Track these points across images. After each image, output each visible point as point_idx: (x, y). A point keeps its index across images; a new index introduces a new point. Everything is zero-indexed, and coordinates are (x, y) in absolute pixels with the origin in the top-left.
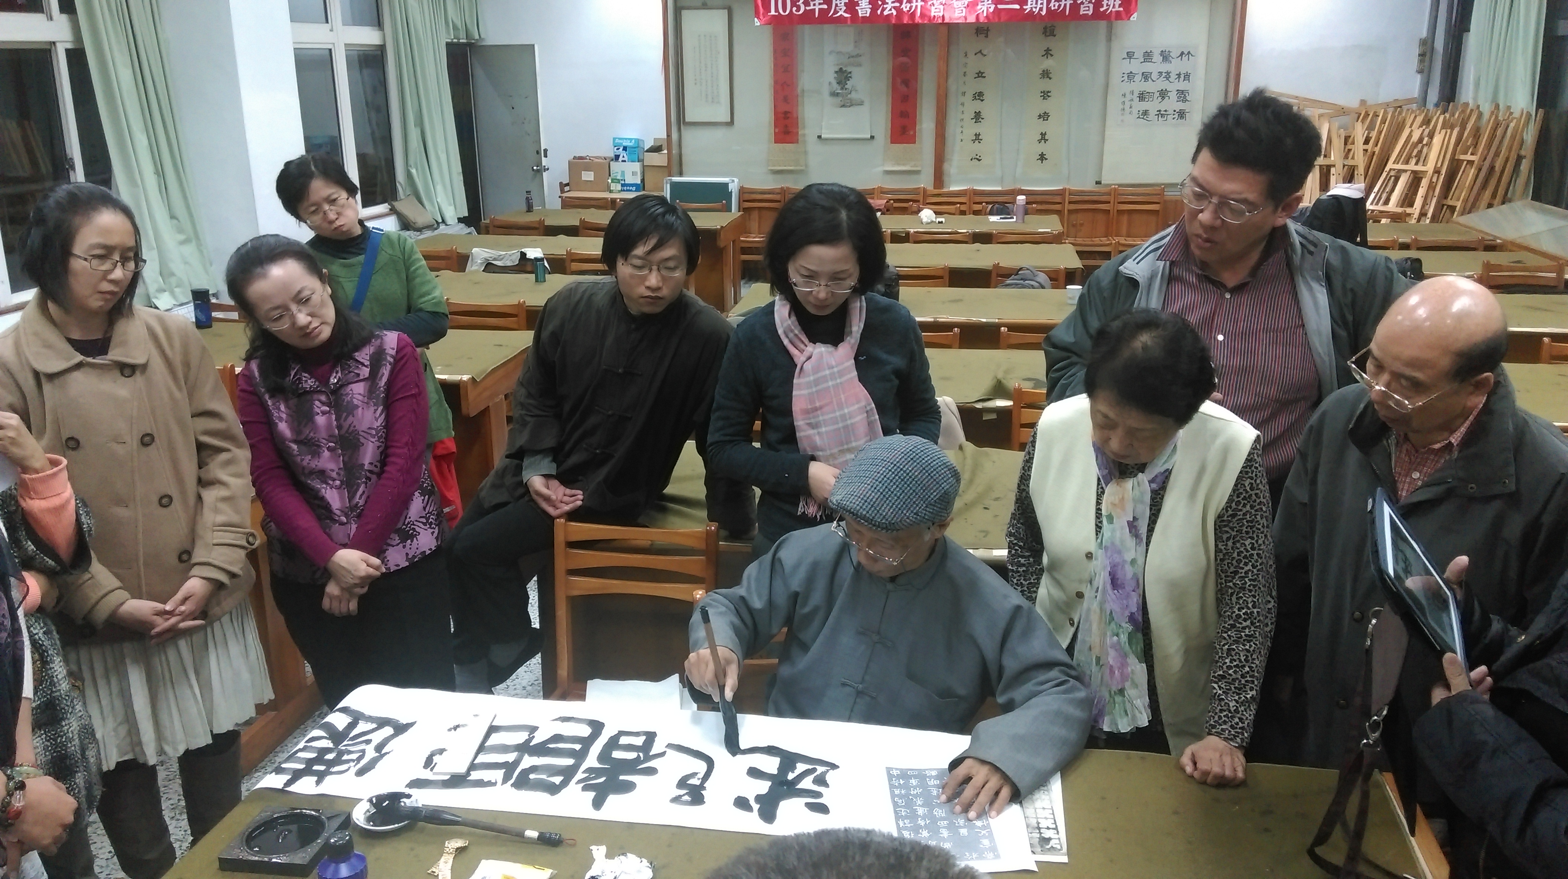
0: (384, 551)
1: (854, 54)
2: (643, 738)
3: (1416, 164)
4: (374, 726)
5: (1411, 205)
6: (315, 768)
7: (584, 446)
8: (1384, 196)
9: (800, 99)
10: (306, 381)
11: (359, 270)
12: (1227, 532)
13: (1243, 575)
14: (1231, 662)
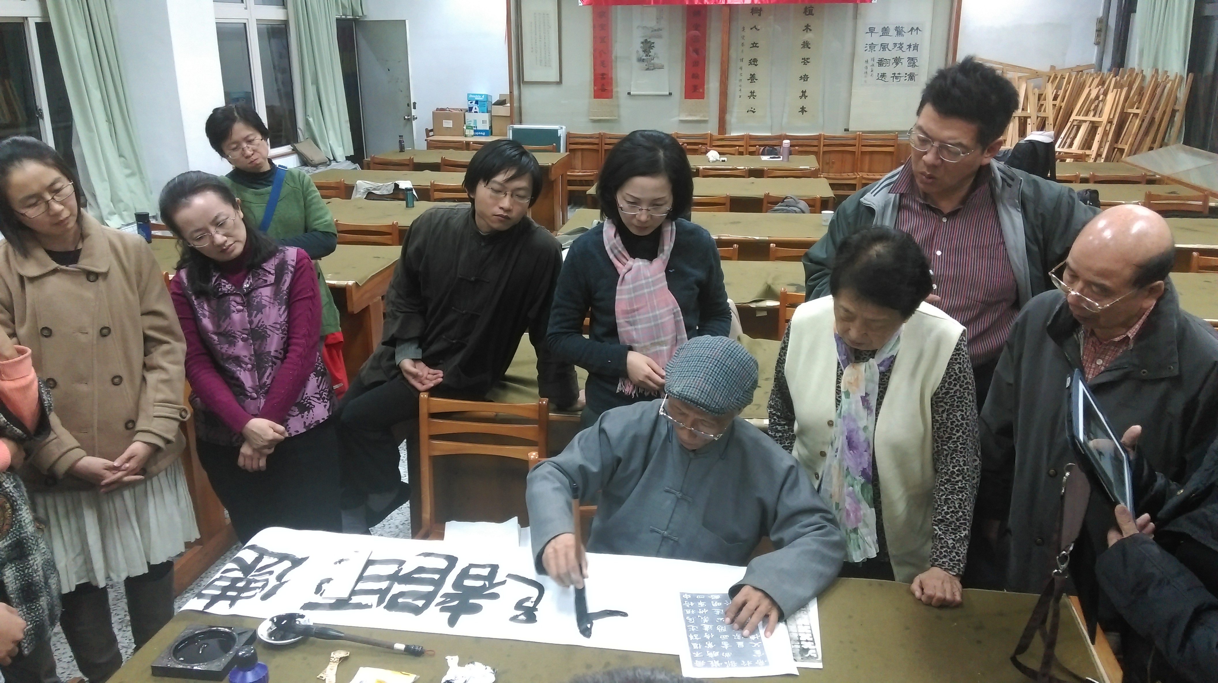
0: (287, 420)
1: (656, 28)
2: (489, 569)
3: (1094, 116)
4: (276, 560)
5: (1090, 148)
6: (229, 593)
7: (444, 337)
8: (1069, 141)
9: (614, 64)
10: (225, 286)
11: (267, 198)
12: (942, 406)
13: (955, 440)
14: (948, 509)
